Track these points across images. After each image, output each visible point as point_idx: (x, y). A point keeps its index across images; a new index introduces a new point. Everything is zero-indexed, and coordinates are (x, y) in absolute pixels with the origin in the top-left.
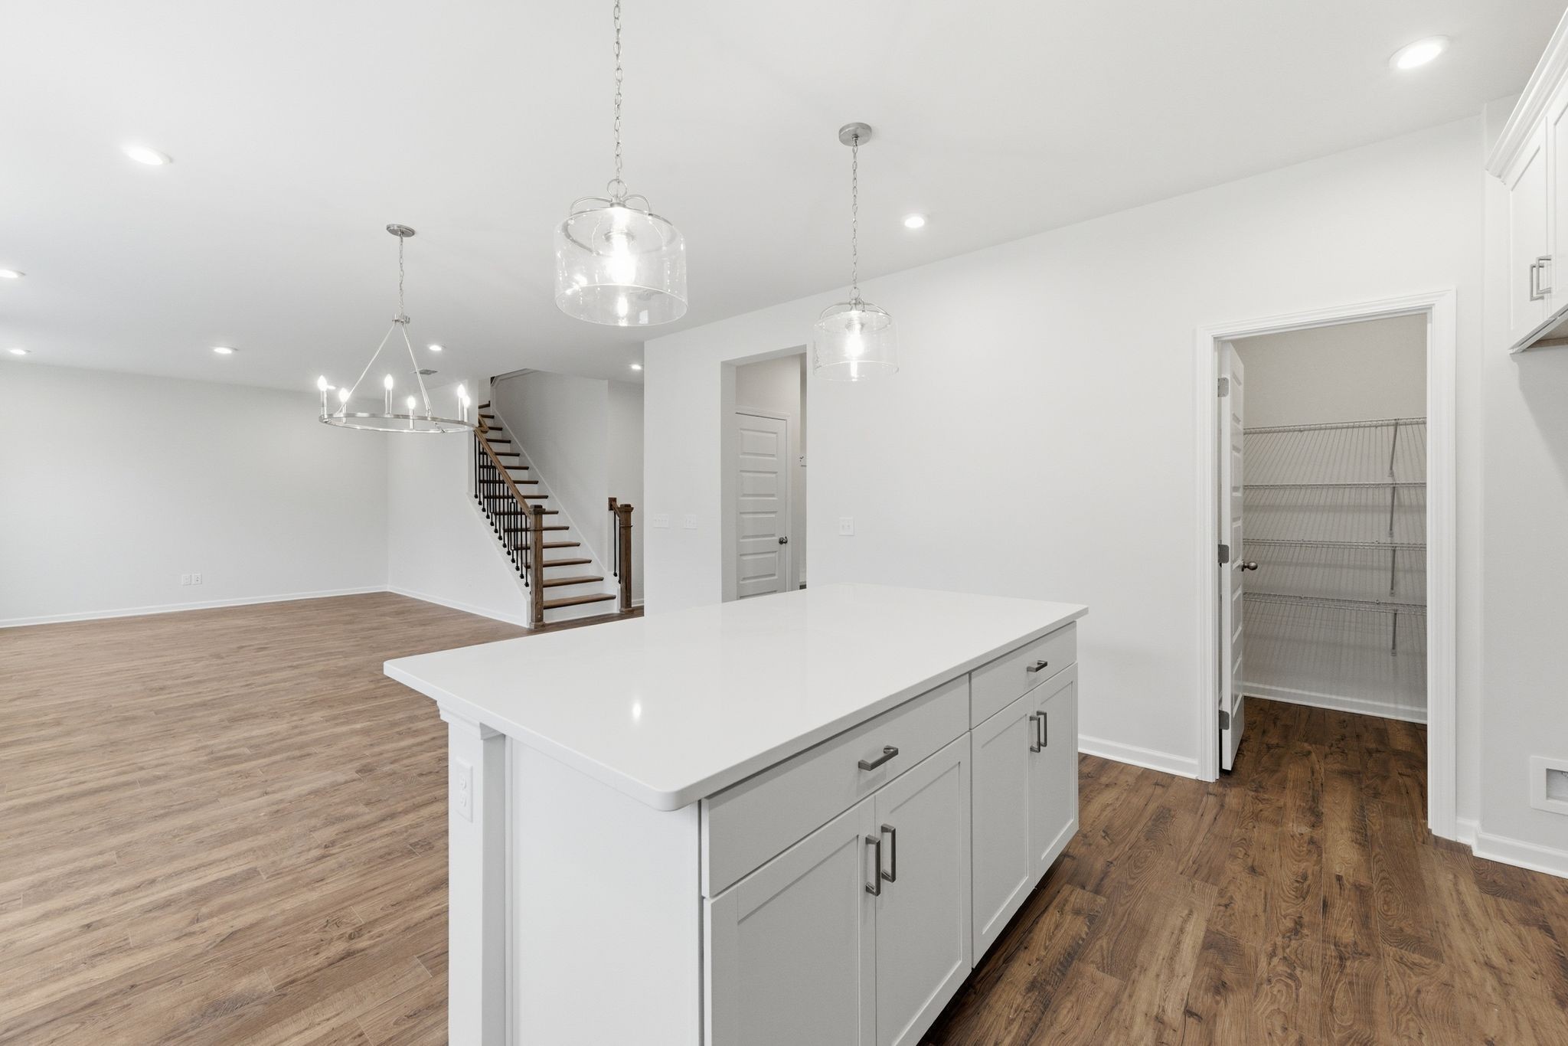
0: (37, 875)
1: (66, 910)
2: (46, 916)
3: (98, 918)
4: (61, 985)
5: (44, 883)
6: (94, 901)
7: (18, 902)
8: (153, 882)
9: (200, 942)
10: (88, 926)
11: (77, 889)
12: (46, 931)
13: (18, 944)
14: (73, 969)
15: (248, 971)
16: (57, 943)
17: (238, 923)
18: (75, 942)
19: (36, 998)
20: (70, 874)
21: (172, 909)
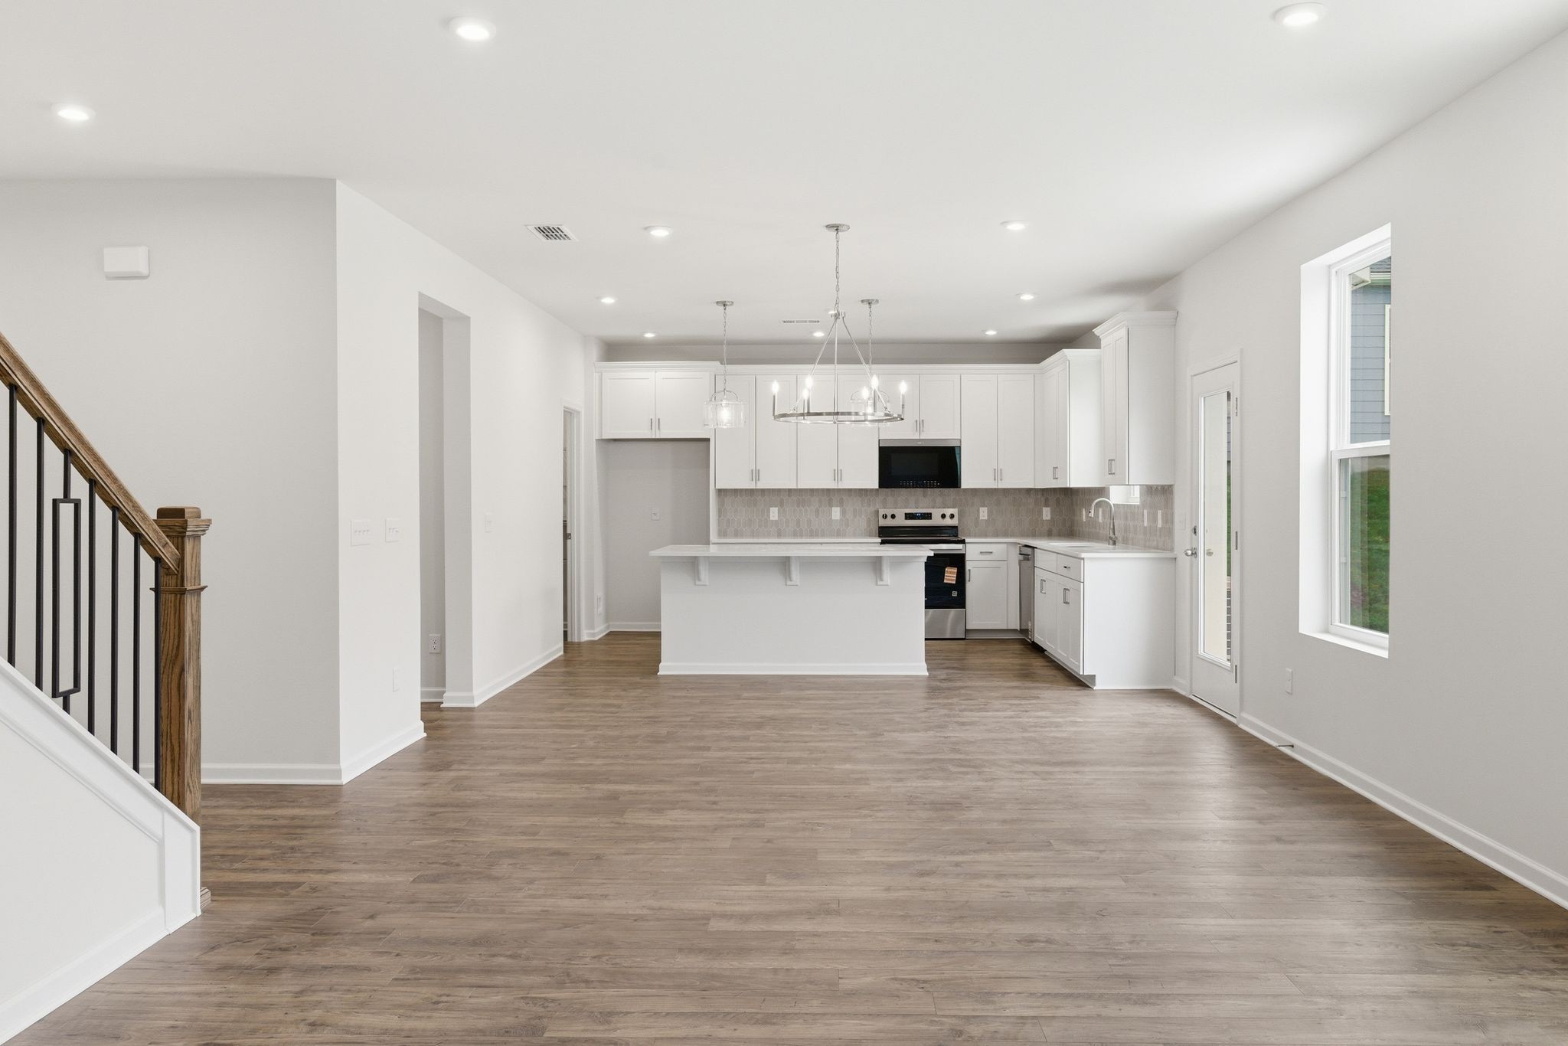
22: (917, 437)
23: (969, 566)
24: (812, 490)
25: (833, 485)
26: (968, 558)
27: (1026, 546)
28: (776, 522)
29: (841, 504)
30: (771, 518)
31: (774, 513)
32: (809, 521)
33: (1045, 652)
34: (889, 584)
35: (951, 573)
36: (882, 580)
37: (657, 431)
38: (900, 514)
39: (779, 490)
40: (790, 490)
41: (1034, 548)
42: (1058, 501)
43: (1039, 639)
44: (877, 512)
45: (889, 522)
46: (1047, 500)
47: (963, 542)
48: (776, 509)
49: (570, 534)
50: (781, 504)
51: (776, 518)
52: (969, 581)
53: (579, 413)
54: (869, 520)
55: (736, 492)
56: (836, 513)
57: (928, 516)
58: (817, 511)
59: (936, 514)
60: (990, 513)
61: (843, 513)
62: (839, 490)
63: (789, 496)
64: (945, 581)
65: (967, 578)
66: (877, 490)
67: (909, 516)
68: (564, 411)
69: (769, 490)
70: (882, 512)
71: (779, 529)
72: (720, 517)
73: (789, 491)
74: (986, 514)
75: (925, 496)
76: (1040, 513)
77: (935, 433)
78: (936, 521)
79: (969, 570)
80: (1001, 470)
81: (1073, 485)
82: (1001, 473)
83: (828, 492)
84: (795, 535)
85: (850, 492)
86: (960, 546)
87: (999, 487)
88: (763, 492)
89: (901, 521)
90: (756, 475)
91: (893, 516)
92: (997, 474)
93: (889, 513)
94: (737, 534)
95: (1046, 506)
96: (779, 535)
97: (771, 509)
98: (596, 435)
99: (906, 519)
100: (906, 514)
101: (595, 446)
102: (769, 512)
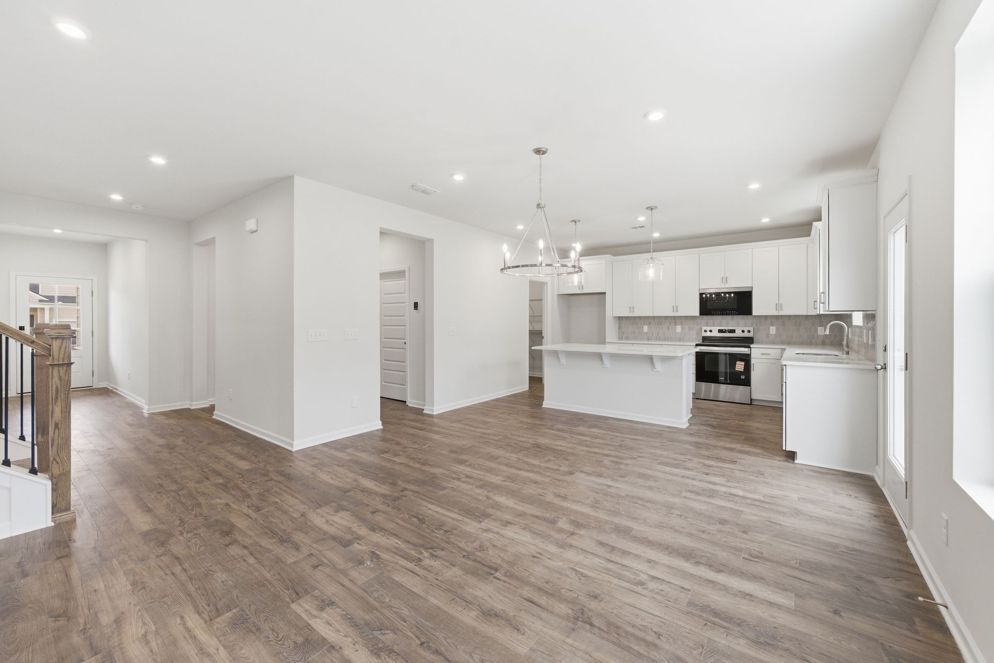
0: (710, 501)
1: (710, 483)
2: (715, 484)
3: (704, 475)
4: (721, 465)
5: (710, 496)
6: (701, 481)
7: (721, 494)
8: (683, 477)
9: (689, 457)
10: (707, 474)
11: (702, 487)
12: (717, 480)
13: (726, 480)
14: (717, 467)
15: (687, 448)
16: (717, 475)
17: (678, 456)
18: (713, 472)
19: (726, 465)
20: (700, 494)
21: (687, 467)
22: (723, 286)
23: (753, 361)
24: (666, 317)
26: (752, 356)
28: (647, 333)
29: (682, 324)
30: (644, 331)
31: (646, 329)
32: (664, 332)
35: (740, 364)
37: (582, 289)
38: (715, 329)
39: (648, 317)
44: (700, 329)
45: (708, 334)
47: (750, 347)
48: (647, 327)
49: (544, 337)
50: (649, 324)
51: (647, 331)
53: (547, 283)
54: (696, 333)
55: (626, 318)
56: (679, 329)
57: (733, 331)
58: (668, 328)
59: (738, 329)
60: (777, 330)
61: (683, 329)
62: (680, 317)
63: (654, 320)
64: (736, 369)
65: (752, 369)
66: (698, 316)
67: (720, 331)
69: (643, 317)
70: (703, 329)
71: (648, 337)
72: (619, 330)
73: (653, 317)
74: (775, 331)
75: (732, 320)
76: (817, 330)
77: (736, 283)
78: (738, 334)
79: (754, 364)
80: (781, 304)
82: (781, 306)
83: (672, 317)
84: (656, 340)
85: (686, 318)
86: (748, 350)
87: (780, 314)
88: (640, 318)
89: (715, 334)
90: (632, 309)
91: (711, 331)
92: (779, 307)
93: (708, 329)
94: (627, 339)
95: (821, 326)
96: (648, 339)
97: (644, 326)
98: (556, 293)
99: (719, 332)
100: (719, 330)
101: (556, 297)
102: (643, 328)
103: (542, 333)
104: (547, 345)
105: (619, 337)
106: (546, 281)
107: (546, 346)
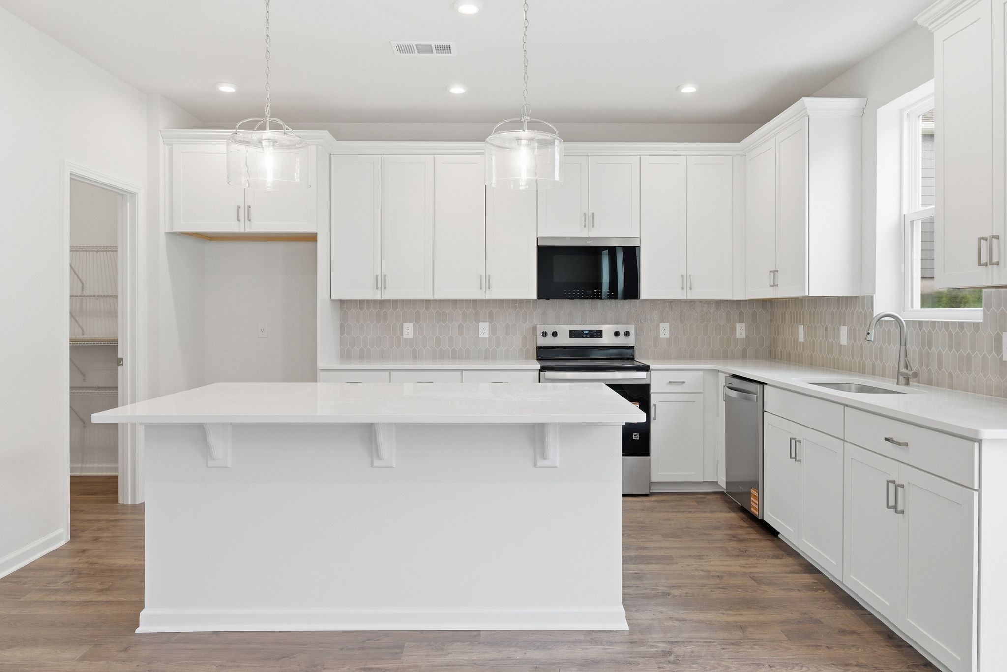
22: (584, 233)
23: (655, 400)
24: (455, 302)
25: (479, 295)
26: (652, 389)
27: (735, 376)
28: (411, 341)
29: (490, 318)
30: (405, 336)
31: (408, 330)
32: (451, 341)
33: (779, 536)
34: (557, 465)
36: (544, 457)
37: (247, 222)
38: (564, 330)
39: (415, 301)
40: (428, 301)
41: (763, 384)
42: (754, 315)
43: (770, 518)
44: (535, 328)
45: (550, 341)
46: (741, 314)
47: (646, 368)
48: (411, 325)
49: (122, 359)
50: (417, 318)
51: (411, 336)
52: (655, 419)
53: (133, 195)
54: (525, 338)
55: (361, 303)
56: (484, 330)
57: (598, 334)
58: (461, 327)
59: (607, 329)
60: (672, 330)
61: (493, 329)
62: (488, 301)
63: (427, 308)
65: (652, 416)
66: (534, 300)
67: (574, 334)
68: (71, 178)
69: (403, 301)
70: (540, 329)
71: (415, 349)
72: (342, 334)
73: (427, 303)
74: (668, 331)
75: (594, 308)
76: (733, 329)
78: (608, 340)
79: (655, 405)
80: (691, 276)
81: (813, 293)
82: (690, 280)
83: (474, 303)
84: (433, 357)
85: (501, 303)
86: (642, 375)
87: (688, 298)
88: (395, 303)
89: (564, 340)
90: (381, 281)
91: (555, 334)
92: (686, 281)
93: (550, 329)
94: (362, 357)
95: (741, 321)
96: (414, 358)
97: (405, 325)
98: (164, 228)
99: (571, 337)
100: (571, 331)
101: (163, 240)
102: (402, 328)
103: (115, 348)
104: (134, 401)
105: (342, 351)
106: (133, 190)
107: (129, 407)
